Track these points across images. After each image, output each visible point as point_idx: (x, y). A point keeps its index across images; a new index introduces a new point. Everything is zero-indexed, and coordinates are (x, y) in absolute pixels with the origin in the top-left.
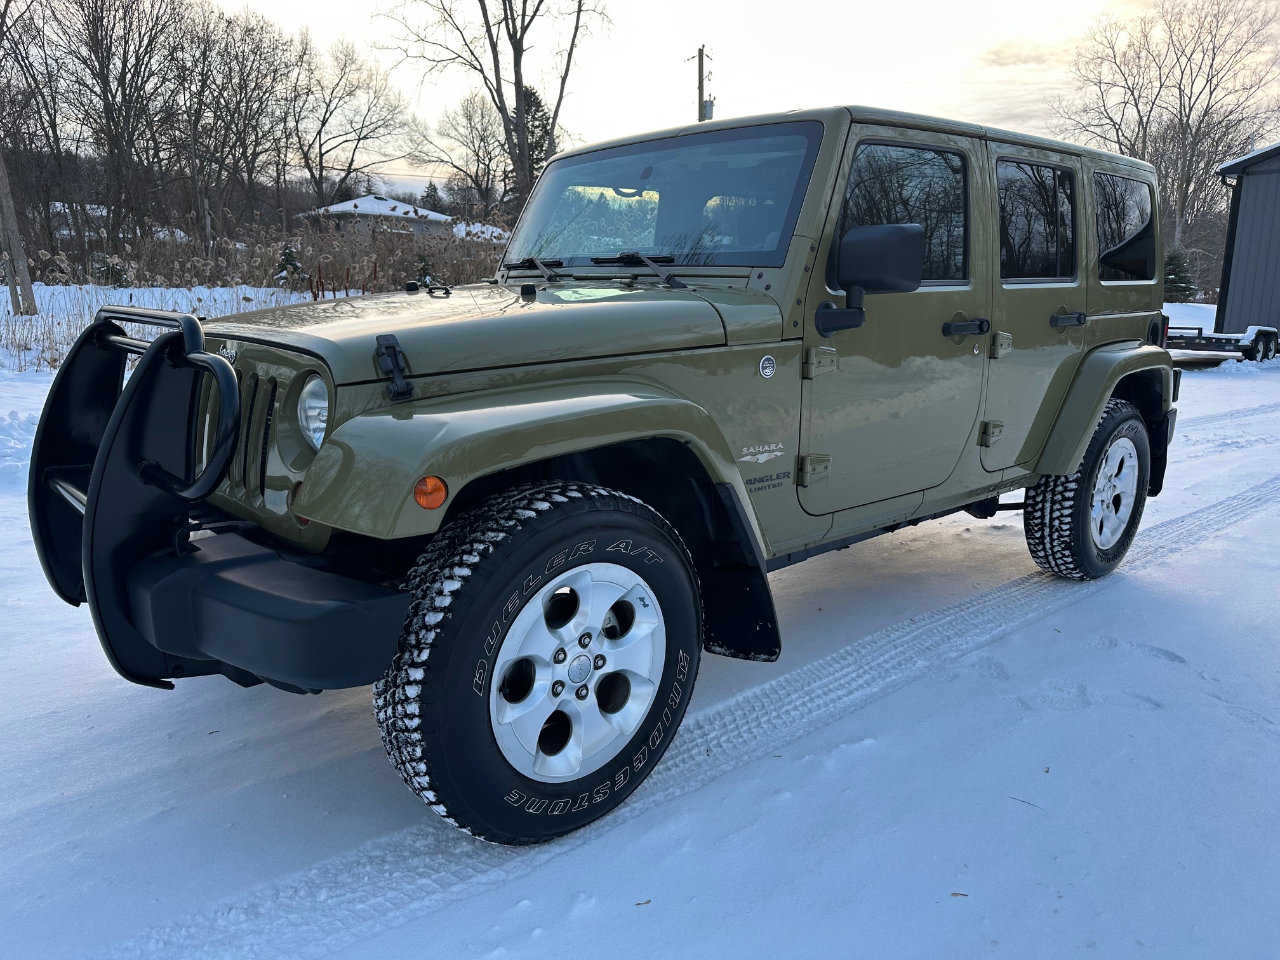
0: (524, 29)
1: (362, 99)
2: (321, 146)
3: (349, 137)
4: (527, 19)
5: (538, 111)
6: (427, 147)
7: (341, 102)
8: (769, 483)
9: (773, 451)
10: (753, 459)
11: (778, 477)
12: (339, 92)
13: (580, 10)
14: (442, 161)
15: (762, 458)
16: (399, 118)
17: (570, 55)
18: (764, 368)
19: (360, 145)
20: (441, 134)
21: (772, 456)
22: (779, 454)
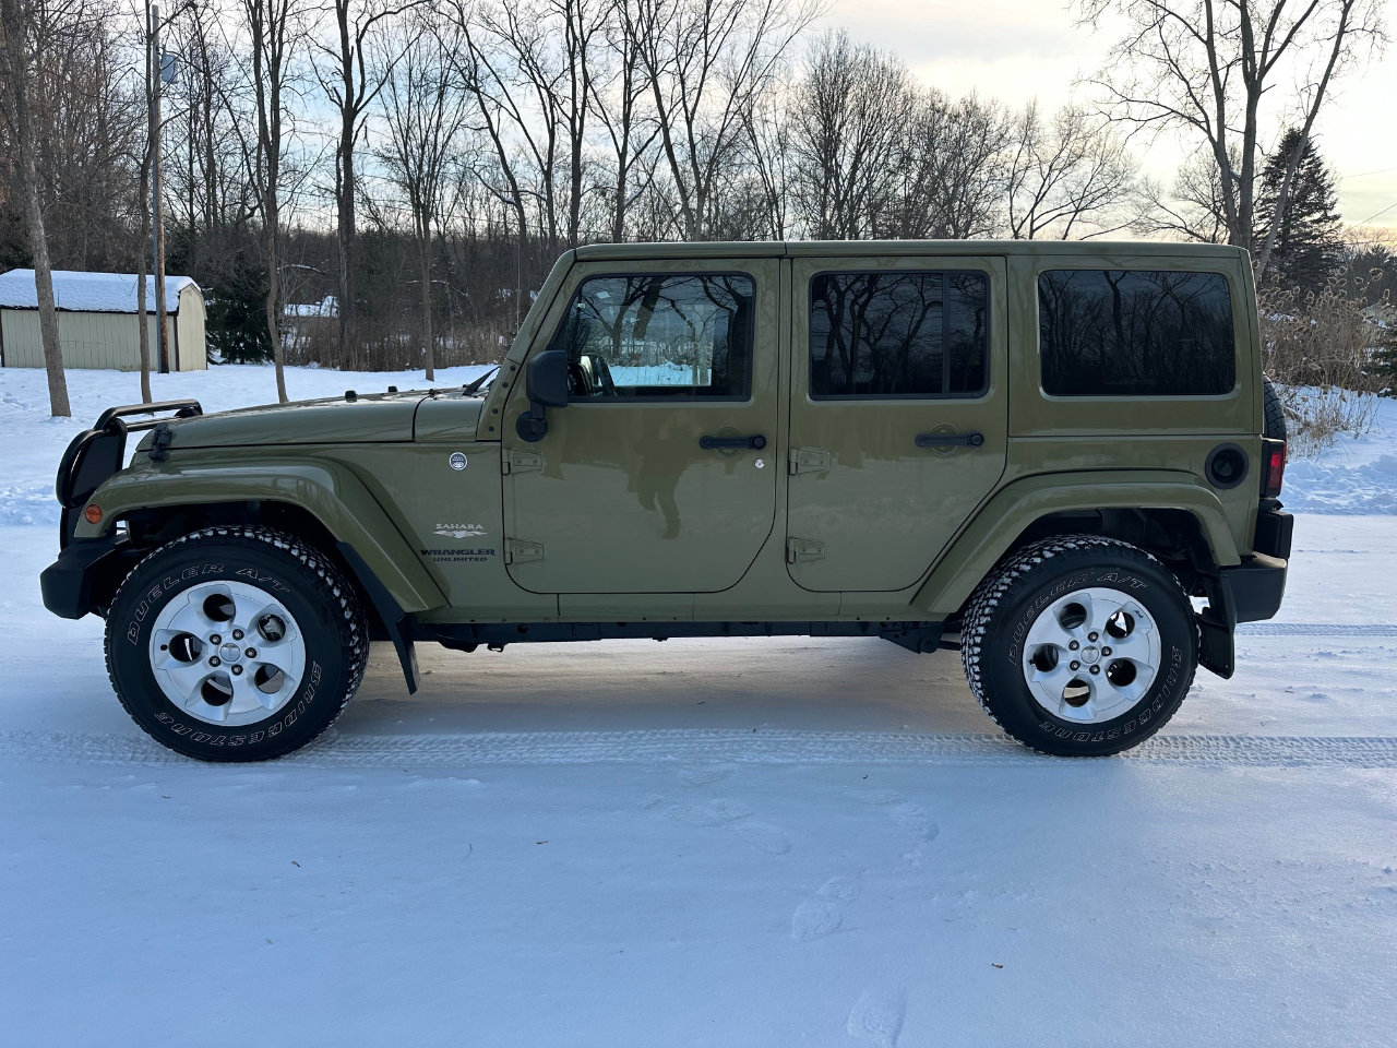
0: (1265, 69)
1: (1085, 167)
2: (1032, 222)
3: (1064, 210)
4: (1270, 56)
5: (1306, 157)
6: (1156, 213)
7: (1061, 175)
8: (470, 556)
9: (471, 530)
10: (450, 534)
11: (480, 552)
12: (1059, 164)
13: (1342, 32)
14: (1174, 227)
15: (460, 535)
16: (1125, 184)
17: (1322, 89)
18: (453, 463)
19: (1077, 218)
20: (1175, 196)
21: (471, 534)
22: (477, 533)
